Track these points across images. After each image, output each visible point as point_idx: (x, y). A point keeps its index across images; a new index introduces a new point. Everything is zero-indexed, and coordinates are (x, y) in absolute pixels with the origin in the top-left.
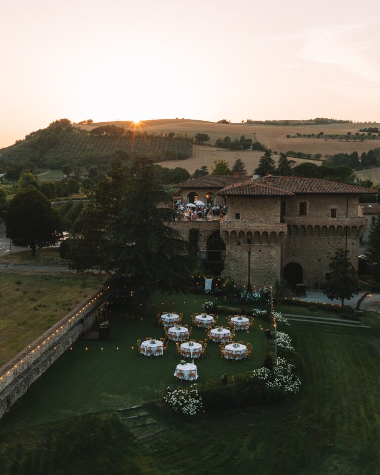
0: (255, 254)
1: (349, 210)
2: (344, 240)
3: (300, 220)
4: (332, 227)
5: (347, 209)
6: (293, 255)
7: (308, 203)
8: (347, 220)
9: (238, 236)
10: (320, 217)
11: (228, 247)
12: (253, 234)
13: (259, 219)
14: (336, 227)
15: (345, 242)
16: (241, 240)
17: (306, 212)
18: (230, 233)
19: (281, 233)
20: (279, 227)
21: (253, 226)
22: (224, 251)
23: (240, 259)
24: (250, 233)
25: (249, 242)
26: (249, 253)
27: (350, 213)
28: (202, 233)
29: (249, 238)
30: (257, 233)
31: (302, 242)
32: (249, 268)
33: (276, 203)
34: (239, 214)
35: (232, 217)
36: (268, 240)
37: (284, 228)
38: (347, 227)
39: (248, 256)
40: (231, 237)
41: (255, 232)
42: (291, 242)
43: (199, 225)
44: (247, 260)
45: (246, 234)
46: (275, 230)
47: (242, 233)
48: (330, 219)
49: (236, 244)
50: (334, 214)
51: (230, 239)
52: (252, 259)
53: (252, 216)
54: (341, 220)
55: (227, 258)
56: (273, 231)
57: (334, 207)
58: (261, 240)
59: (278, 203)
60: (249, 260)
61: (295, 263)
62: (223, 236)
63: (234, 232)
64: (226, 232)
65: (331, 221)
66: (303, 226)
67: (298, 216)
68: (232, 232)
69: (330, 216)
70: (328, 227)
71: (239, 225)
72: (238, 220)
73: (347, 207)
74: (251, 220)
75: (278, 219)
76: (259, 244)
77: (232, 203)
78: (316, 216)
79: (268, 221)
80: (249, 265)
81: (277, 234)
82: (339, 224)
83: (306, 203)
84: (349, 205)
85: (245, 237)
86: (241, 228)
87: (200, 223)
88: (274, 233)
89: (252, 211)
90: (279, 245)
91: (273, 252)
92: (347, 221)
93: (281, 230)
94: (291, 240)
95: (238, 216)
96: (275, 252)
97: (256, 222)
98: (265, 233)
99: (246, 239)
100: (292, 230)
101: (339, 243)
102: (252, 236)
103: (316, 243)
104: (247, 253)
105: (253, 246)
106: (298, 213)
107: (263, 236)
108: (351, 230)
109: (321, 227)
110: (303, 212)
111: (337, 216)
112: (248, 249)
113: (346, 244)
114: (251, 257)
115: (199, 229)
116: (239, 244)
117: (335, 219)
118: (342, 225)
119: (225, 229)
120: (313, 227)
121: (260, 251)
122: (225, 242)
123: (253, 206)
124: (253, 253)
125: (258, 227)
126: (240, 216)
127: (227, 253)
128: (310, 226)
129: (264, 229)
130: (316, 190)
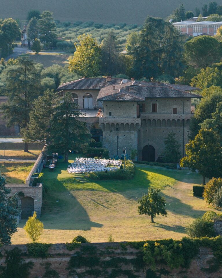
0: (121, 138)
1: (185, 108)
2: (182, 129)
3: (152, 116)
4: (174, 120)
5: (184, 108)
6: (148, 140)
7: (158, 104)
8: (183, 115)
9: (110, 126)
10: (166, 113)
11: (104, 133)
12: (120, 125)
13: (124, 116)
14: (176, 120)
15: (183, 130)
16: (112, 129)
17: (157, 110)
18: (105, 124)
19: (137, 124)
20: (136, 121)
21: (120, 120)
22: (102, 136)
23: (112, 141)
24: (118, 124)
25: (117, 130)
26: (118, 137)
27: (186, 111)
28: (87, 125)
29: (117, 127)
30: (122, 124)
31: (154, 131)
32: (118, 147)
33: (134, 105)
34: (111, 112)
35: (107, 114)
36: (129, 129)
37: (139, 121)
38: (183, 120)
39: (117, 139)
40: (106, 127)
41: (121, 124)
42: (147, 131)
43: (86, 120)
44: (116, 142)
45: (115, 125)
46: (133, 122)
47: (113, 124)
48: (173, 115)
49: (109, 131)
50: (175, 111)
51: (105, 128)
52: (120, 140)
53: (119, 113)
54: (180, 115)
55: (104, 140)
56: (132, 123)
57: (175, 106)
58: (125, 128)
59: (135, 105)
60: (118, 141)
61: (150, 145)
62: (101, 126)
63: (108, 124)
64: (103, 124)
65: (173, 116)
66: (154, 120)
67: (151, 113)
68: (107, 124)
69: (173, 113)
70: (171, 120)
71: (111, 119)
72: (110, 116)
73: (184, 107)
74: (119, 116)
75: (136, 116)
76: (124, 131)
77: (107, 106)
78: (163, 113)
79: (129, 117)
80: (118, 144)
81: (135, 124)
82: (178, 118)
83: (157, 104)
84: (185, 105)
85: (115, 126)
86: (112, 121)
87: (86, 118)
88: (132, 124)
89: (119, 111)
90: (136, 131)
91: (133, 136)
92: (183, 117)
93: (137, 122)
94: (147, 130)
95: (110, 114)
96: (134, 136)
97: (121, 117)
98: (127, 124)
99: (115, 128)
100: (147, 122)
101: (179, 131)
102: (119, 126)
103: (164, 131)
104: (116, 137)
105: (120, 133)
106: (151, 111)
107: (126, 126)
108: (186, 122)
109: (166, 120)
110: (154, 110)
111: (177, 113)
112: (117, 134)
113: (184, 131)
114: (119, 139)
115: (86, 122)
116: (111, 131)
117: (176, 115)
118: (180, 119)
119: (102, 122)
120: (161, 121)
121: (124, 136)
122: (102, 130)
123: (120, 107)
124: (120, 137)
125: (123, 120)
126: (112, 114)
127: (104, 137)
128: (159, 120)
129: (127, 122)
130: (162, 96)
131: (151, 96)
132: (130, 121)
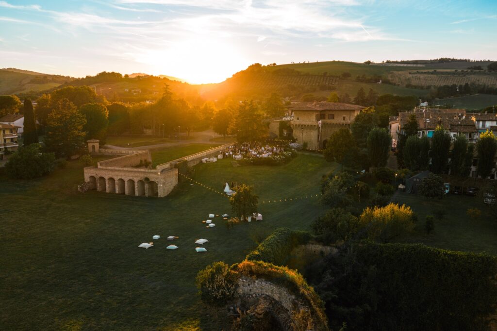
4: (343, 124)
6: (327, 137)
7: (336, 114)
8: (349, 121)
10: (339, 120)
11: (294, 131)
13: (306, 120)
14: (345, 124)
16: (299, 128)
17: (334, 118)
18: (295, 125)
21: (304, 123)
22: (293, 133)
27: (351, 119)
29: (303, 127)
30: (305, 125)
32: (302, 140)
33: (313, 113)
35: (296, 119)
36: (309, 129)
39: (302, 135)
45: (301, 126)
46: (312, 124)
47: (299, 125)
50: (344, 119)
51: (295, 128)
52: (304, 136)
53: (304, 118)
54: (347, 121)
55: (294, 135)
57: (344, 116)
58: (307, 128)
62: (292, 126)
64: (293, 125)
65: (342, 122)
66: (330, 124)
67: (330, 120)
71: (298, 122)
73: (350, 116)
74: (303, 120)
75: (314, 120)
76: (306, 130)
77: (296, 113)
78: (337, 120)
79: (310, 121)
88: (311, 126)
90: (314, 131)
93: (315, 124)
95: (298, 119)
98: (308, 125)
99: (301, 128)
105: (304, 131)
112: (302, 132)
116: (298, 130)
117: (344, 121)
118: (347, 124)
120: (335, 124)
121: (307, 133)
122: (293, 129)
124: (304, 134)
129: (308, 124)
130: (336, 109)
131: (329, 109)
132: (310, 123)
